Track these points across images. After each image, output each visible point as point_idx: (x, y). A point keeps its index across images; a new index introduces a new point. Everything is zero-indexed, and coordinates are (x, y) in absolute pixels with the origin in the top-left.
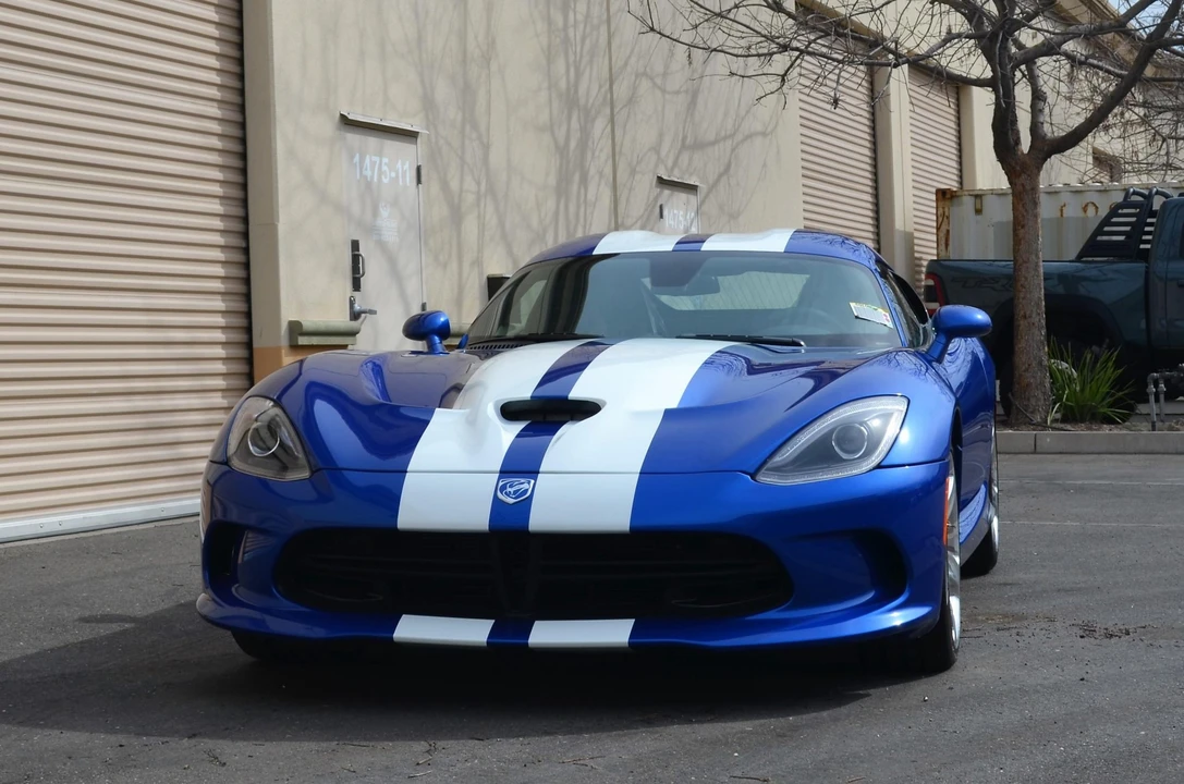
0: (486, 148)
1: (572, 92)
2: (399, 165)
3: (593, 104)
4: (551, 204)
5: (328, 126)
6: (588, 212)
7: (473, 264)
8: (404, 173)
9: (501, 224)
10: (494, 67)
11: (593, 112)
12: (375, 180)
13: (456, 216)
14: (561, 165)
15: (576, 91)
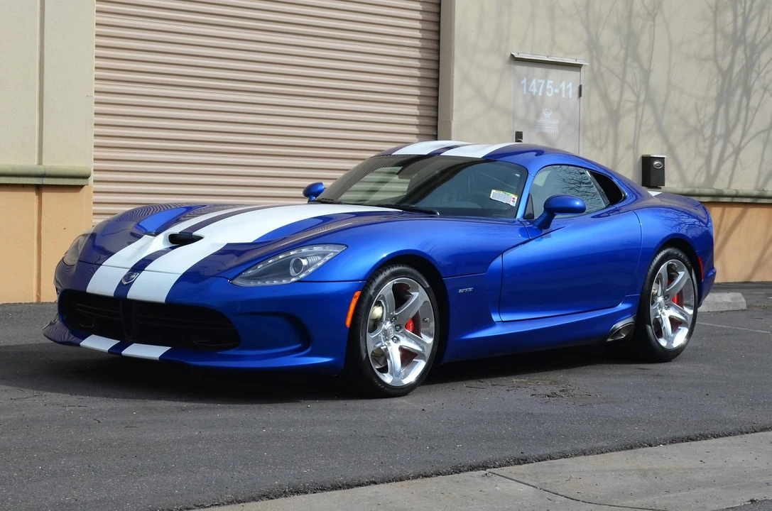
0: (647, 73)
1: (739, 34)
2: (563, 85)
3: (760, 42)
4: (711, 109)
5: (499, 62)
6: (750, 114)
7: (628, 148)
8: (567, 90)
9: (658, 121)
10: (659, 19)
11: (761, 46)
12: (540, 94)
13: (614, 116)
14: (723, 84)
15: (744, 32)
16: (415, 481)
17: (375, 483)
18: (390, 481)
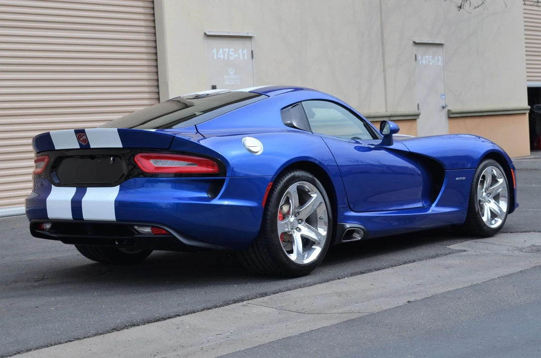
2: (240, 51)
8: (244, 54)
16: (203, 312)
17: (179, 316)
18: (188, 314)
